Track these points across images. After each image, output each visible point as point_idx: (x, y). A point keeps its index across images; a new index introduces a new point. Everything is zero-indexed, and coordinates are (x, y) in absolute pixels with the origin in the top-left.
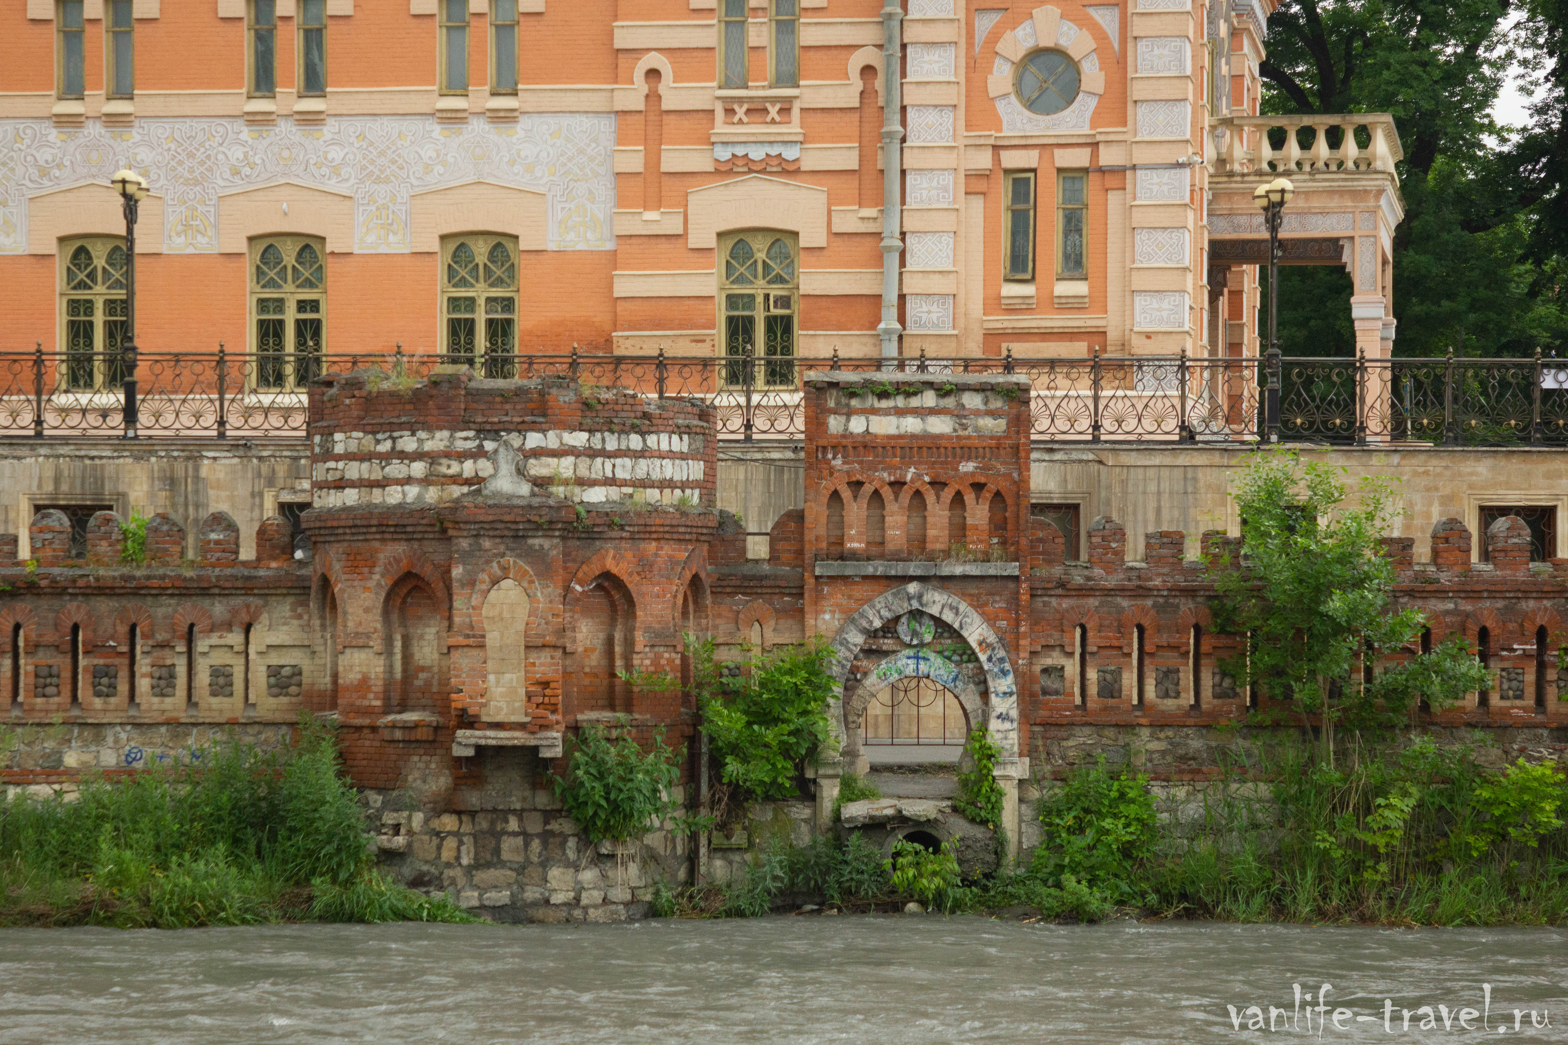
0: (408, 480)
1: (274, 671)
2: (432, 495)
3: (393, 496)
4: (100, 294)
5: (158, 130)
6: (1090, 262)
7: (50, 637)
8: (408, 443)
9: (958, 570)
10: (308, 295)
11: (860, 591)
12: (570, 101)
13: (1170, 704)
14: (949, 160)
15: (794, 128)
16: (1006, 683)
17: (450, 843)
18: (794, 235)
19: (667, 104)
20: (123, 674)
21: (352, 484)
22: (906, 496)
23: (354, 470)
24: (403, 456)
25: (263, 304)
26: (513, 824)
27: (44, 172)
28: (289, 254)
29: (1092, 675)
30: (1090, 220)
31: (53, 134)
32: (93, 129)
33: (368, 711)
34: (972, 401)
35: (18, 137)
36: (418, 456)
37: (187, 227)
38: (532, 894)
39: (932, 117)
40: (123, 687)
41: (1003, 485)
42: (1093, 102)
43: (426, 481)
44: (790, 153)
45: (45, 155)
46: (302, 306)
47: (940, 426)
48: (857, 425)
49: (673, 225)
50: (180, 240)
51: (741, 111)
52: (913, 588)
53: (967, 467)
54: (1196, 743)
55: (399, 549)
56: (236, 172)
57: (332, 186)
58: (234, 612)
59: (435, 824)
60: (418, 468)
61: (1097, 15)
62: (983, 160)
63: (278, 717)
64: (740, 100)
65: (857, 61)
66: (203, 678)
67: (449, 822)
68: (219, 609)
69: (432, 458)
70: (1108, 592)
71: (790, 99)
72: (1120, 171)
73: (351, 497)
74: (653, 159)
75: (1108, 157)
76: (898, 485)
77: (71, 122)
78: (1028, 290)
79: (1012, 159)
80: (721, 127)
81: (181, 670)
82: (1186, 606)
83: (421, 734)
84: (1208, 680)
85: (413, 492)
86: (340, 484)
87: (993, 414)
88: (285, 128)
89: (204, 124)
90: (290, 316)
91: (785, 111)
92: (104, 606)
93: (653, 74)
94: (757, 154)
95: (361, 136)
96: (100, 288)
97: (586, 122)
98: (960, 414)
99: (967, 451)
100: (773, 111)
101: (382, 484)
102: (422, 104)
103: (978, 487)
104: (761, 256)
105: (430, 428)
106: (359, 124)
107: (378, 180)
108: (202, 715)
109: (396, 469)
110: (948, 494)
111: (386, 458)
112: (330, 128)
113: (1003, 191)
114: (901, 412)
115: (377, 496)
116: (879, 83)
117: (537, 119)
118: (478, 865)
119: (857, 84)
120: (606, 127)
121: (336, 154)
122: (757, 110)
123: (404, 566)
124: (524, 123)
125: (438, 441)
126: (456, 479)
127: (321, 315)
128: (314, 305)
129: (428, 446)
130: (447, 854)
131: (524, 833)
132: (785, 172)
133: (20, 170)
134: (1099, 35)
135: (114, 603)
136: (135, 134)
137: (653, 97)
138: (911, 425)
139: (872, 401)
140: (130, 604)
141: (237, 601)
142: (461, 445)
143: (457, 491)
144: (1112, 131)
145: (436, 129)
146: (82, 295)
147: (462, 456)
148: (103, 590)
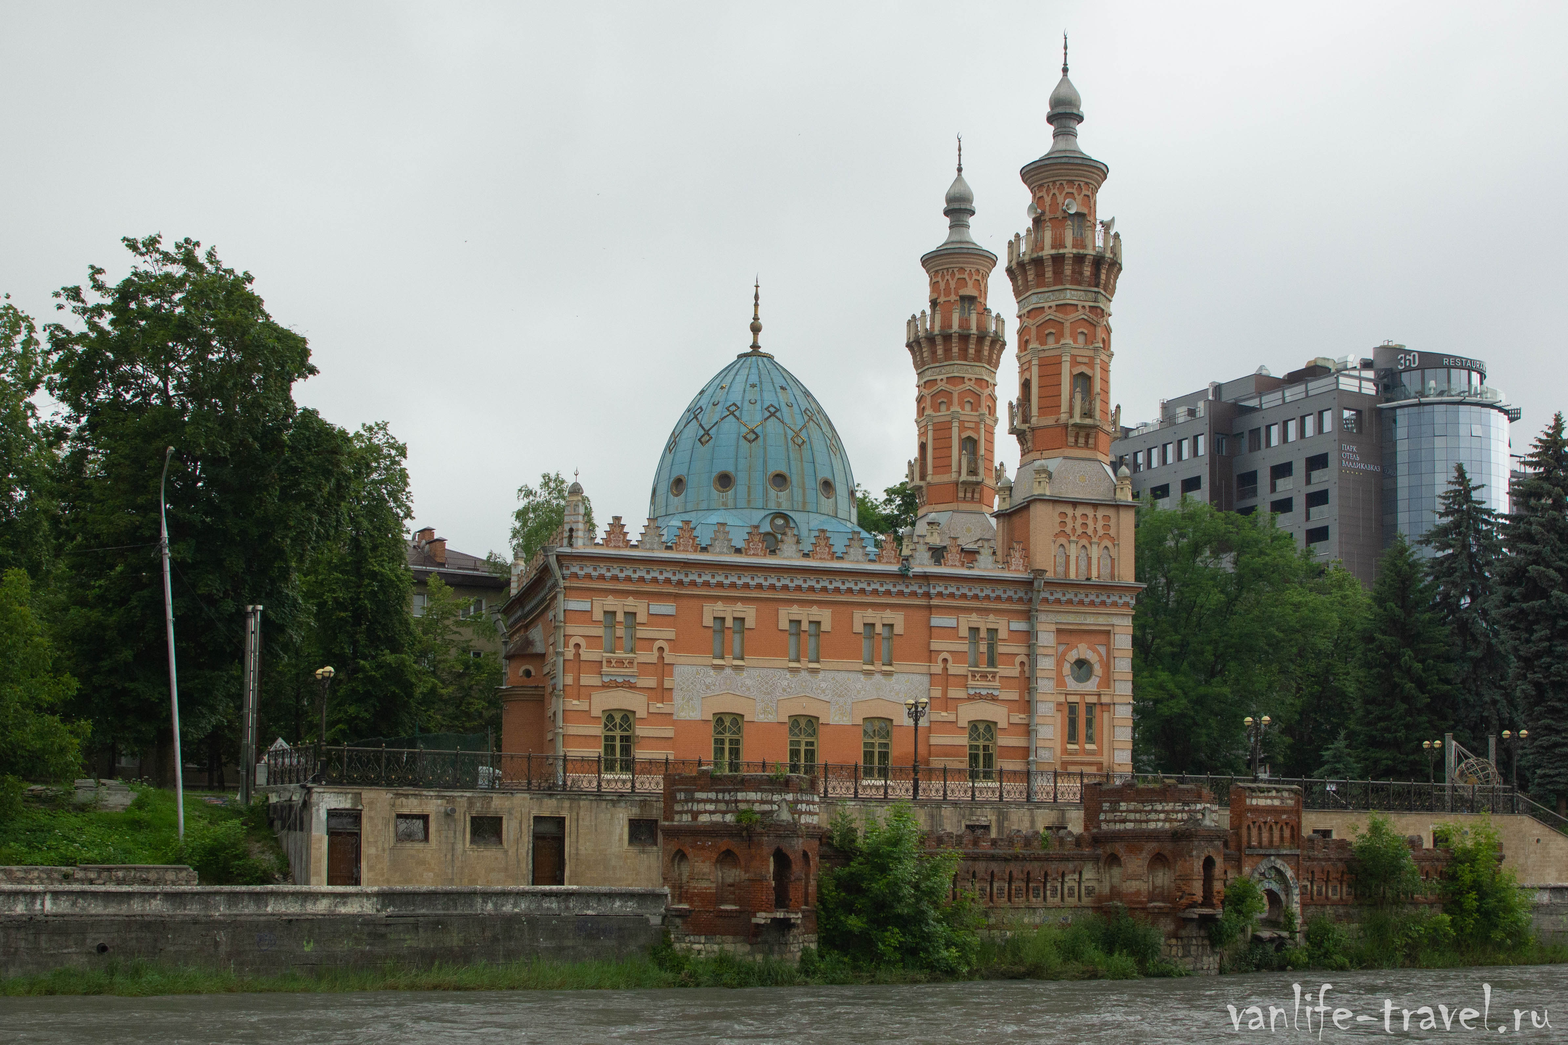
0: (1158, 820)
1: (1087, 888)
2: (1167, 825)
3: (1152, 826)
4: (727, 736)
5: (755, 673)
6: (1095, 738)
7: (1021, 876)
8: (1159, 807)
9: (1285, 852)
10: (810, 740)
11: (1256, 859)
12: (913, 669)
13: (1335, 897)
14: (1052, 698)
15: (997, 684)
16: (1297, 891)
17: (1175, 949)
18: (995, 723)
19: (951, 671)
20: (1042, 890)
21: (1131, 821)
22: (1268, 827)
23: (1132, 816)
24: (1156, 811)
25: (792, 743)
26: (1194, 942)
27: (708, 687)
28: (803, 723)
29: (1315, 888)
30: (1096, 723)
31: (712, 672)
32: (728, 671)
33: (1140, 902)
34: (1286, 794)
35: (698, 673)
36: (1162, 812)
37: (764, 712)
38: (1199, 966)
39: (1046, 682)
40: (1042, 894)
41: (1294, 823)
42: (1098, 679)
43: (1165, 821)
44: (996, 693)
45: (708, 680)
46: (807, 744)
47: (1277, 802)
48: (1254, 802)
49: (952, 718)
50: (762, 716)
51: (978, 677)
52: (1272, 858)
53: (1284, 817)
54: (1341, 911)
55: (1154, 844)
56: (784, 690)
57: (822, 697)
58: (1076, 867)
59: (1169, 942)
60: (1162, 816)
61: (1098, 648)
62: (1062, 699)
63: (1089, 905)
64: (978, 672)
65: (1018, 660)
66: (1066, 891)
67: (1174, 941)
68: (1071, 866)
69: (1167, 812)
70: (1320, 860)
71: (995, 673)
72: (1109, 705)
73: (1130, 826)
74: (945, 692)
75: (1105, 699)
76: (1265, 823)
77: (721, 668)
78: (1076, 747)
79: (1071, 699)
80: (970, 682)
81: (1059, 888)
82: (1339, 864)
83: (1165, 910)
84: (1344, 889)
85: (1160, 824)
86: (1124, 821)
87: (1291, 799)
88: (804, 674)
89: (772, 671)
90: (803, 748)
91: (994, 677)
92: (1036, 864)
93: (945, 660)
94: (984, 692)
95: (833, 679)
96: (727, 734)
97: (918, 677)
98: (1282, 799)
99: (1284, 812)
100: (990, 677)
101: (1147, 821)
102: (858, 667)
103: (1287, 824)
104: (982, 730)
105: (1167, 802)
106: (833, 674)
107: (839, 696)
108: (1066, 904)
109: (1153, 816)
110: (1279, 826)
111: (1150, 812)
112: (821, 675)
113: (1066, 711)
114: (1266, 798)
115: (1144, 826)
116: (1026, 668)
117: (900, 675)
118: (1184, 956)
119: (1019, 669)
120: (926, 679)
121: (824, 685)
122: (984, 676)
123: (1157, 851)
124: (895, 676)
125: (1169, 807)
126: (1176, 820)
127: (815, 747)
128: (812, 744)
129: (1166, 808)
130: (1173, 953)
131: (1197, 945)
132: (993, 700)
133: (698, 686)
134: (1100, 656)
135: (1039, 864)
136: (745, 674)
137: (946, 669)
138: (1269, 802)
139: (1259, 794)
140: (1045, 864)
141: (1076, 863)
142: (1177, 808)
143: (1176, 824)
144: (1103, 690)
145: (862, 677)
146: (720, 736)
147: (1177, 812)
148: (1038, 859)
